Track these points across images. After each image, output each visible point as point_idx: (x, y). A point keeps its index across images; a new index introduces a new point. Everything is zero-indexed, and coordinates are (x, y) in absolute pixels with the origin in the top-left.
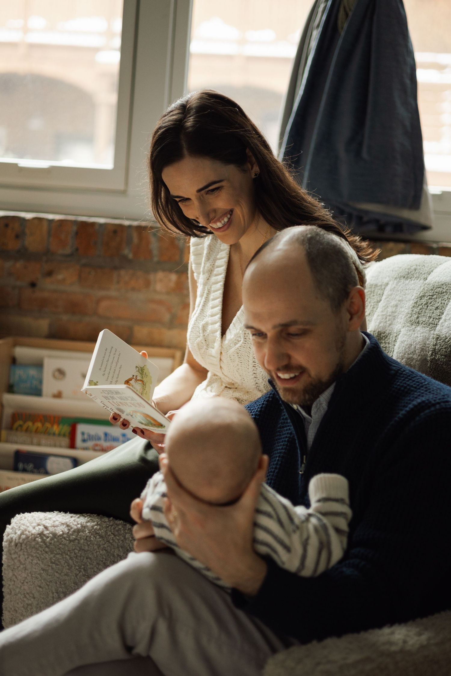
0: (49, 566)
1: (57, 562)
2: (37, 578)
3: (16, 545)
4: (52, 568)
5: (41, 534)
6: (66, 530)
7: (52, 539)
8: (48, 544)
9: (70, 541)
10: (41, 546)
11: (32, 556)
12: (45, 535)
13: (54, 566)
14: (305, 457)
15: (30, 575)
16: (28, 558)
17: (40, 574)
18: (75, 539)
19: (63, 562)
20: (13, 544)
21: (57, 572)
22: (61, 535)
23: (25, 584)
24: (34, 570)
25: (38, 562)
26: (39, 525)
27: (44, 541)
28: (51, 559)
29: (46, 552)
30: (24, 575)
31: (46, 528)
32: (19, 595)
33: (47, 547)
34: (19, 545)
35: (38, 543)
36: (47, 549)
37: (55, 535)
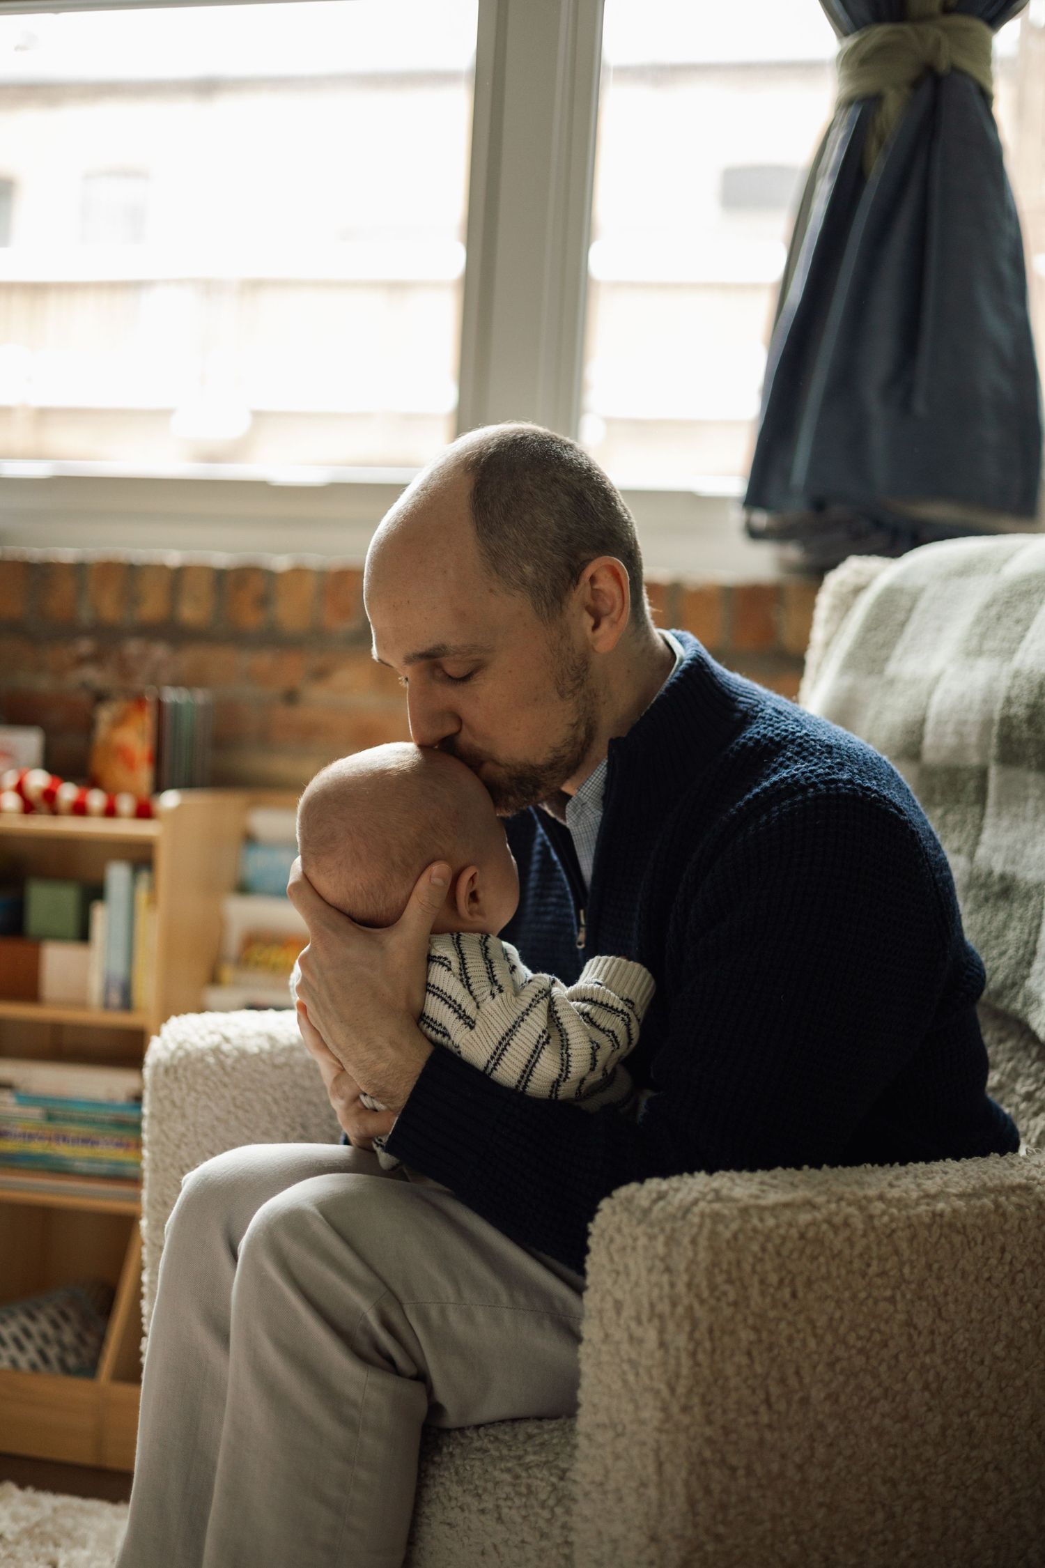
0: (229, 1112)
1: (248, 1108)
2: (206, 1135)
3: (167, 1071)
4: (237, 1118)
5: (216, 1051)
6: (267, 1046)
7: (237, 1060)
8: (229, 1069)
9: (275, 1066)
10: (214, 1073)
11: (196, 1091)
12: (222, 1053)
13: (240, 1113)
14: (582, 912)
15: (191, 1128)
16: (188, 1094)
17: (213, 1128)
18: (286, 1064)
19: (258, 1107)
20: (161, 1070)
21: (246, 1126)
22: (256, 1055)
23: (183, 1146)
24: (201, 1120)
25: (210, 1104)
26: (212, 1033)
27: (221, 1064)
28: (234, 1099)
29: (225, 1085)
30: (181, 1128)
31: (227, 1040)
32: (172, 1170)
33: (227, 1074)
34: (172, 1071)
35: (208, 1066)
36: (226, 1080)
37: (243, 1054)
